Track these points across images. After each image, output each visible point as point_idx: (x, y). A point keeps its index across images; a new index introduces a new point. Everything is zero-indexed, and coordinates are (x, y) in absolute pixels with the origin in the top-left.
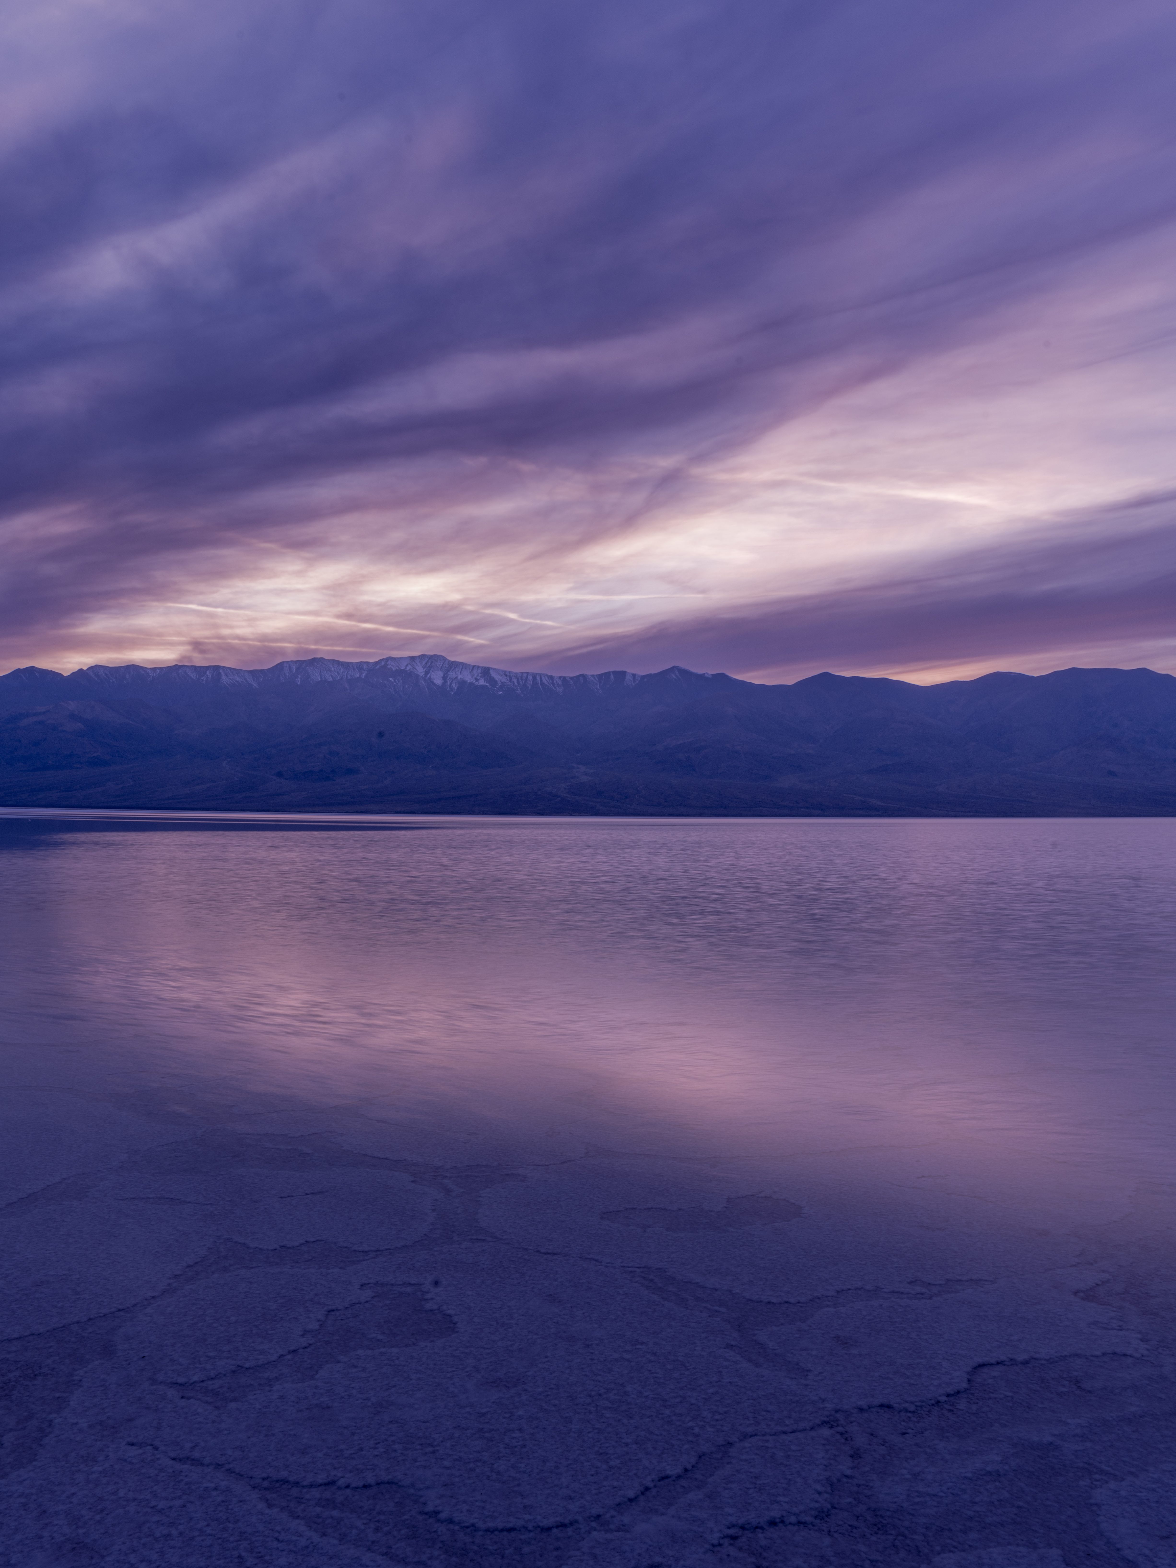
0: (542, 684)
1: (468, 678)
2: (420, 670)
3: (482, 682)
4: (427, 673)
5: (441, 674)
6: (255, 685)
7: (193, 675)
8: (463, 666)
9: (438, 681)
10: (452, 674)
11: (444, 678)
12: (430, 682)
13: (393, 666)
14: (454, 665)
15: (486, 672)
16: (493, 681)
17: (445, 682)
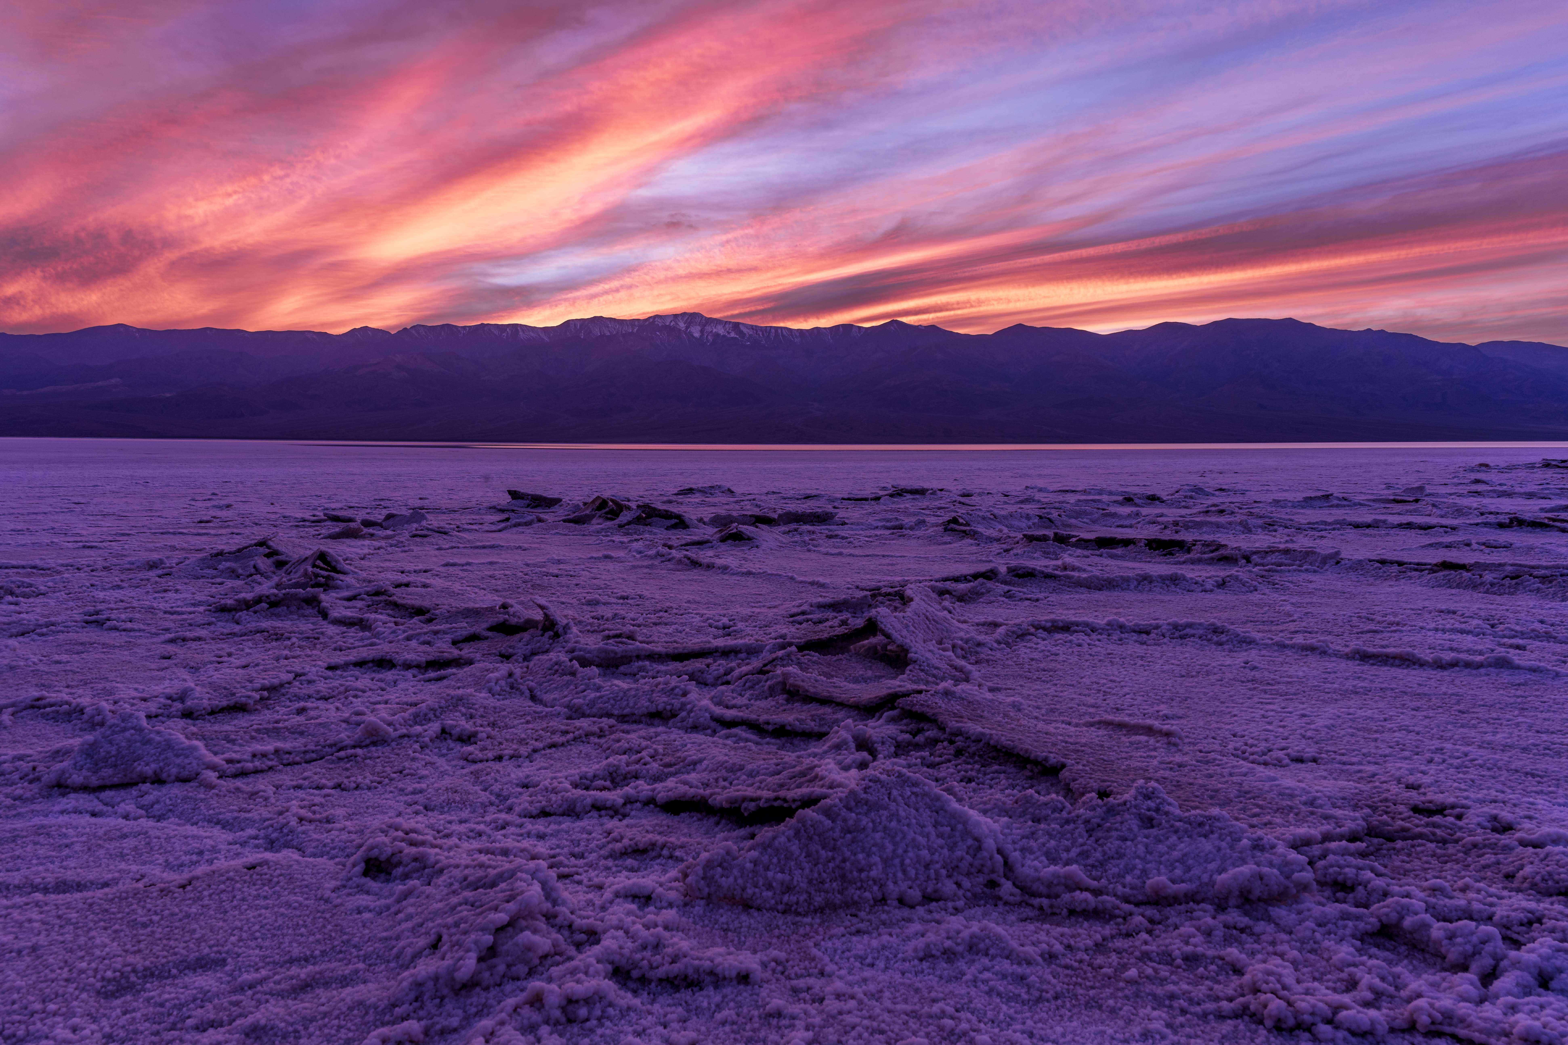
0: (783, 335)
1: (721, 330)
2: (682, 325)
3: (733, 335)
4: (687, 328)
5: (699, 328)
6: (546, 339)
7: (496, 332)
8: (718, 321)
9: (697, 335)
10: (708, 328)
11: (702, 331)
12: (691, 334)
13: (659, 323)
14: (710, 321)
15: (736, 326)
16: (742, 334)
17: (702, 335)
